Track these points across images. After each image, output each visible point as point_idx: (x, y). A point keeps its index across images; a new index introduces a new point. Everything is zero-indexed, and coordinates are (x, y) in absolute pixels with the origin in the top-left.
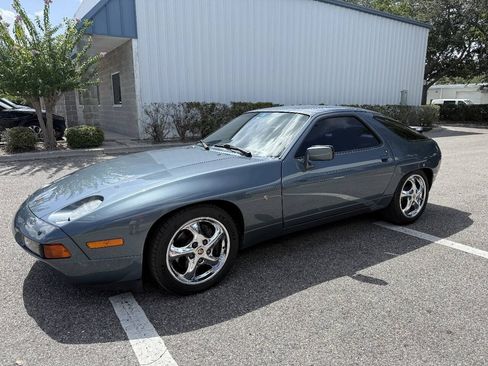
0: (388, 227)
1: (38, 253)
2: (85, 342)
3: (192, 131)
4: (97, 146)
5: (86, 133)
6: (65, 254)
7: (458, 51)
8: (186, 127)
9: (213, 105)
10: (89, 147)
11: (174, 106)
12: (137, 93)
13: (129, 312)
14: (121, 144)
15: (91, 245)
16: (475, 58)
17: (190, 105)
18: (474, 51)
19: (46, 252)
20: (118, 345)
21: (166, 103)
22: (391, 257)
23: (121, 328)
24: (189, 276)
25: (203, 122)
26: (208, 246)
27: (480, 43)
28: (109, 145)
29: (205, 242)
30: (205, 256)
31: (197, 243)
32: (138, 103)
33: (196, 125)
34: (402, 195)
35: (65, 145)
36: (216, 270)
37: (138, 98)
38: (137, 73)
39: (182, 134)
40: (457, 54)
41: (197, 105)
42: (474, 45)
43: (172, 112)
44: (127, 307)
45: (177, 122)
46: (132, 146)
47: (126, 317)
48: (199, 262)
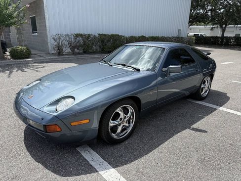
0: (195, 102)
1: (43, 130)
2: (76, 175)
3: (78, 49)
4: (28, 58)
5: (21, 51)
6: (58, 130)
7: (203, 10)
8: (74, 47)
9: (89, 35)
10: (24, 58)
11: (68, 35)
12: (47, 28)
13: (91, 156)
14: (40, 56)
15: (73, 124)
16: (209, 13)
17: (77, 35)
18: (209, 10)
19: (47, 129)
20: (94, 175)
21: (64, 34)
22: (203, 118)
23: (91, 165)
24: (118, 135)
25: (84, 44)
26: (126, 119)
27: (212, 6)
28: (35, 57)
29: (125, 118)
30: (125, 124)
31: (122, 118)
32: (48, 33)
33: (80, 46)
34: (202, 87)
35: (9, 57)
36: (129, 130)
37: (48, 31)
38: (47, 17)
39: (73, 51)
40: (201, 11)
41: (81, 35)
42: (209, 8)
43: (68, 39)
44: (88, 153)
45: (70, 44)
46: (47, 58)
47: (91, 159)
48: (122, 127)
